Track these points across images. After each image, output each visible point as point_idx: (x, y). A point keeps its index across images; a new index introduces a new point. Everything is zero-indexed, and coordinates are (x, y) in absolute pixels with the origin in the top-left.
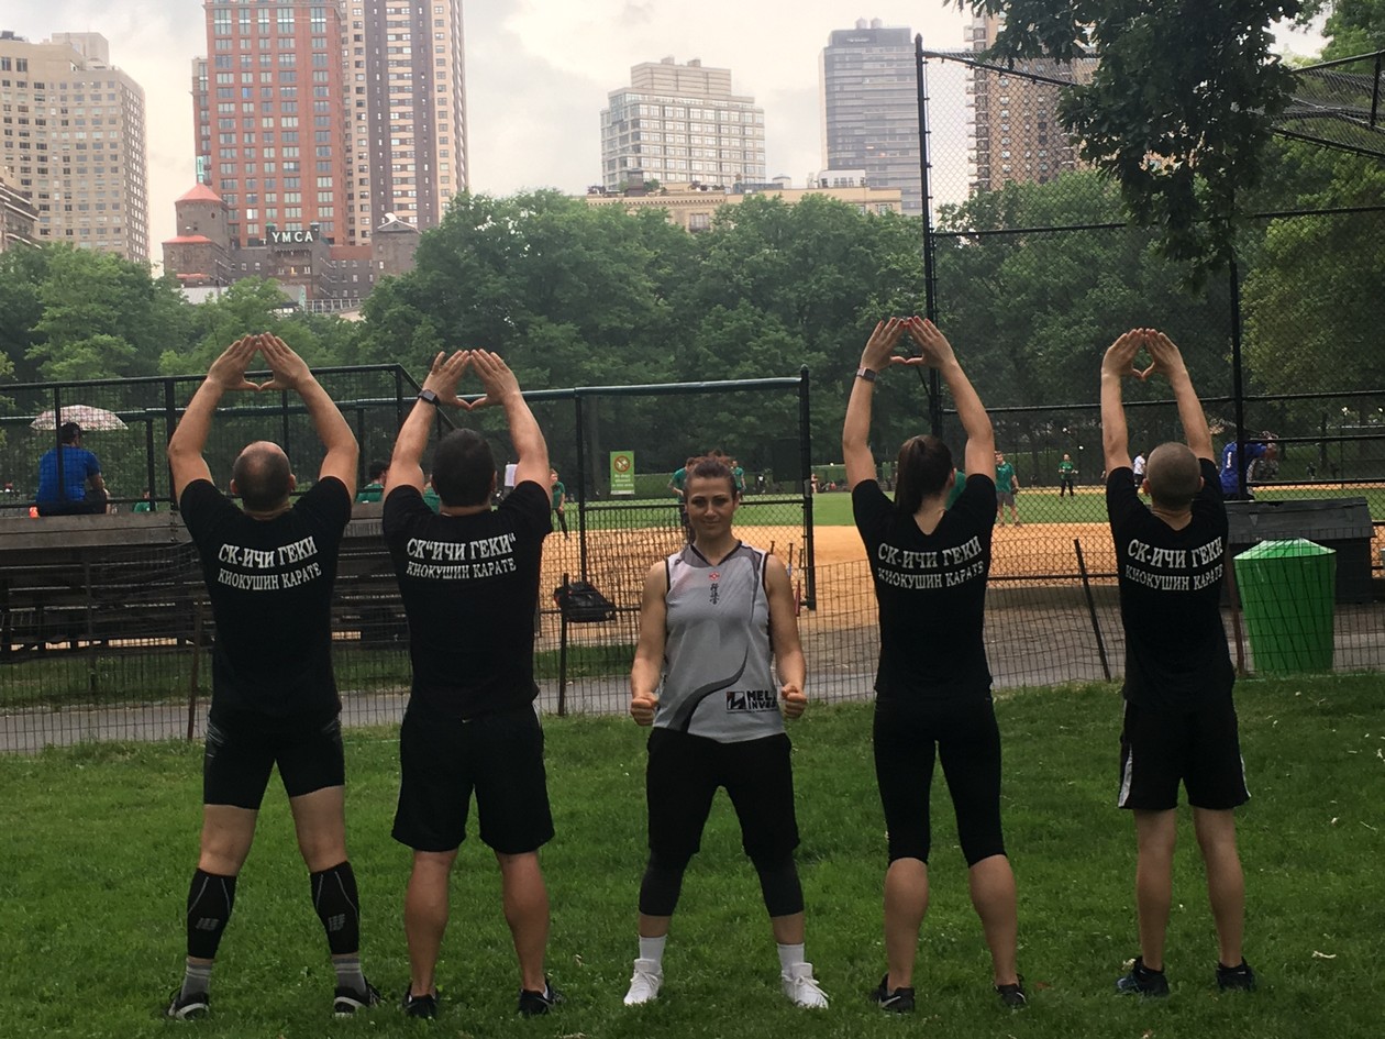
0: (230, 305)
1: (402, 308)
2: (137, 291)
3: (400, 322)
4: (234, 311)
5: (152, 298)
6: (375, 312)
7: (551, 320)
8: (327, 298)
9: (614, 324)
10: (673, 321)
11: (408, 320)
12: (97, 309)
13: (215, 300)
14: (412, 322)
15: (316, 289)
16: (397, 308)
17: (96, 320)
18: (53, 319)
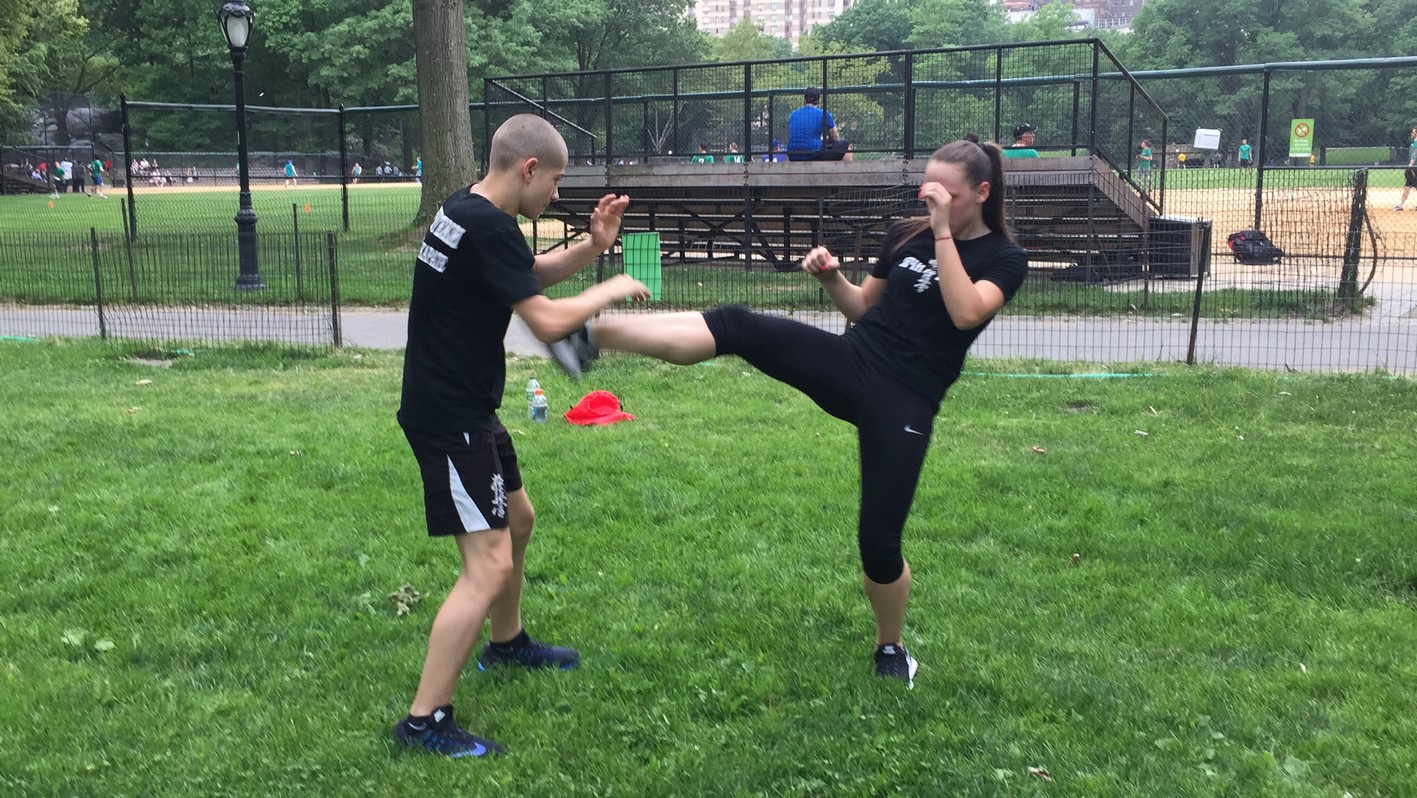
0: (1037, 23)
1: (1162, 23)
2: (975, 14)
3: (1160, 33)
4: (1040, 27)
5: (985, 18)
6: (1141, 27)
7: (1276, 30)
8: (1109, 17)
9: (1327, 33)
10: (1377, 30)
11: (1166, 32)
12: (947, 26)
13: (1027, 20)
14: (1168, 33)
15: (1102, 11)
16: (1159, 22)
17: (946, 35)
18: (919, 34)
